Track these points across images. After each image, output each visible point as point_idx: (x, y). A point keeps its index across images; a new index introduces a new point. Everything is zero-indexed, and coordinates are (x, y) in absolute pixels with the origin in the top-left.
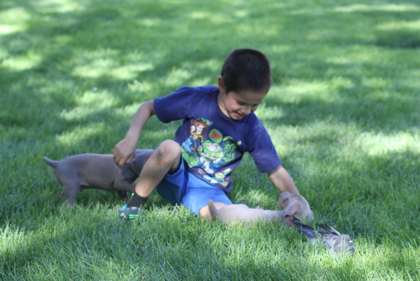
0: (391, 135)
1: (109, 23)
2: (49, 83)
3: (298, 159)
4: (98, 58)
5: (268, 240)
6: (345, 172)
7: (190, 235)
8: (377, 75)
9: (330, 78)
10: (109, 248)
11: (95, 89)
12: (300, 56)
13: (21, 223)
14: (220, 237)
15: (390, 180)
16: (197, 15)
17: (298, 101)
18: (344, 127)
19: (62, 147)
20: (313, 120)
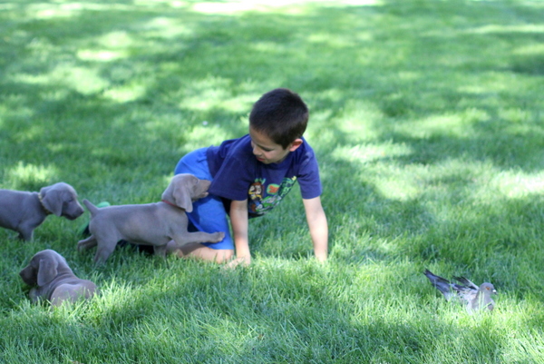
0: (531, 174)
1: (219, 48)
2: (154, 117)
3: (430, 203)
4: (208, 88)
5: (398, 296)
6: (482, 217)
7: (313, 289)
8: (515, 106)
9: (464, 109)
10: (224, 305)
11: (205, 123)
12: (430, 85)
13: (128, 276)
14: (346, 292)
15: (532, 227)
16: (316, 38)
17: (428, 136)
18: (479, 166)
20: (445, 158)
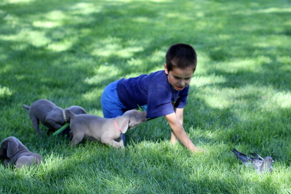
1: (115, 20)
2: (77, 60)
3: (236, 110)
4: (109, 44)
5: (217, 163)
6: (266, 118)
7: (168, 160)
8: (286, 55)
9: (256, 56)
10: (116, 168)
11: (107, 64)
12: (237, 42)
13: (61, 152)
14: (187, 161)
16: (171, 15)
17: (236, 71)
18: (265, 89)
19: (86, 102)
20: (245, 85)
